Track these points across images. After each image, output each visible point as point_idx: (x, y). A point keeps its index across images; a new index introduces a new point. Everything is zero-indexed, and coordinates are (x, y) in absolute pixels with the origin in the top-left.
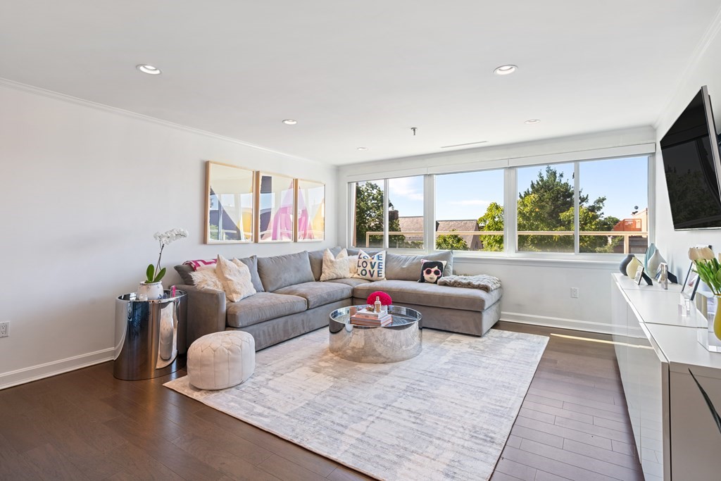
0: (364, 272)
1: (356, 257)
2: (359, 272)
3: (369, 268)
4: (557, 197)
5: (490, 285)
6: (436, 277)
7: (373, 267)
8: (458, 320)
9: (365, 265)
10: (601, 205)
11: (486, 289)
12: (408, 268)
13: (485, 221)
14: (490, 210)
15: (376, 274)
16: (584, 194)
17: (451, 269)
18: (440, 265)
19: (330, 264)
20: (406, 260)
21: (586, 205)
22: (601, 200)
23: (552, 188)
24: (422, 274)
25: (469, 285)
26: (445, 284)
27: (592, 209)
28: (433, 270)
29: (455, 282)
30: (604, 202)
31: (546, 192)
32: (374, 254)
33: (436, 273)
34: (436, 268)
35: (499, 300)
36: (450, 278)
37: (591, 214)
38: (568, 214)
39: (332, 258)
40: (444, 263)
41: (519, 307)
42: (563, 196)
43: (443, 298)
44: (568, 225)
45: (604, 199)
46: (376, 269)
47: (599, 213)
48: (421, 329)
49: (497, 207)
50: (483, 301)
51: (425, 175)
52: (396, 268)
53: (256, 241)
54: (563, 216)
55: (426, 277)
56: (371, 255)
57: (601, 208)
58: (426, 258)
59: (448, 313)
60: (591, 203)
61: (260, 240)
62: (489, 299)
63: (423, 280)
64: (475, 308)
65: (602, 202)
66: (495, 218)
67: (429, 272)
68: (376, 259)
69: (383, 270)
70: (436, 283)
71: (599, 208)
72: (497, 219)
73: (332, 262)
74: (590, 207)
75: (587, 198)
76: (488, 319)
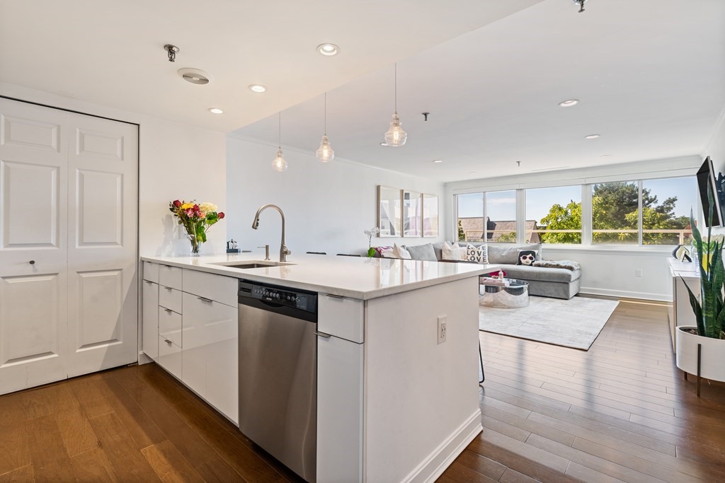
0: (473, 259)
1: (465, 248)
2: (469, 258)
3: (476, 255)
4: (622, 197)
5: (573, 266)
6: (530, 261)
7: (479, 255)
8: (551, 289)
9: (473, 253)
10: (672, 206)
11: (571, 268)
12: (506, 256)
13: (548, 222)
14: (552, 211)
15: (482, 259)
16: (651, 195)
17: (541, 256)
18: (533, 254)
19: (448, 252)
20: (504, 250)
21: (653, 206)
22: (672, 201)
23: (616, 190)
24: (520, 259)
25: (558, 266)
26: (539, 266)
27: (661, 210)
28: (528, 256)
29: (547, 264)
30: (675, 202)
31: (610, 193)
32: (479, 246)
33: (531, 258)
34: (531, 255)
35: (578, 278)
36: (540, 262)
37: (659, 215)
38: (634, 215)
39: (449, 248)
40: (536, 252)
41: (595, 283)
42: (629, 198)
43: (539, 274)
44: (633, 225)
45: (675, 200)
46: (482, 256)
47: (669, 213)
48: (529, 295)
49: (560, 209)
50: (570, 276)
51: (517, 190)
52: (497, 256)
53: (402, 236)
54: (628, 217)
55: (523, 261)
56: (477, 246)
57: (672, 209)
58: (520, 249)
59: (543, 284)
60: (660, 203)
61: (404, 236)
62: (574, 275)
63: (520, 263)
64: (565, 281)
65: (672, 202)
66: (558, 218)
67: (525, 258)
68: (481, 250)
69: (487, 257)
70: (531, 265)
71: (669, 209)
72: (559, 220)
73: (450, 251)
74: (659, 207)
75: (655, 199)
76: (573, 289)
